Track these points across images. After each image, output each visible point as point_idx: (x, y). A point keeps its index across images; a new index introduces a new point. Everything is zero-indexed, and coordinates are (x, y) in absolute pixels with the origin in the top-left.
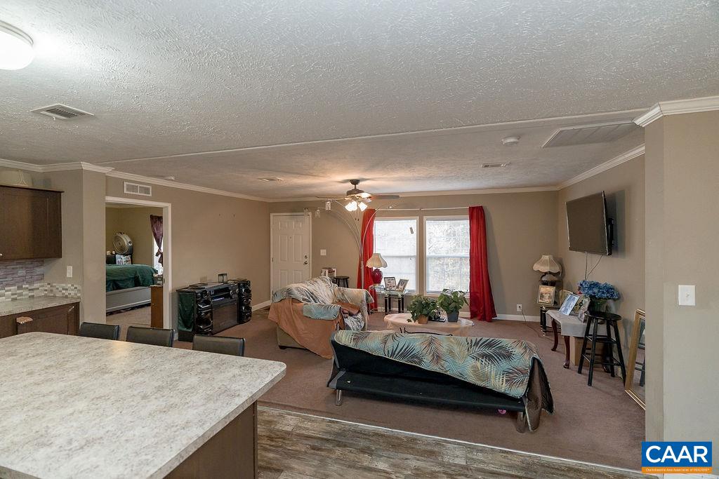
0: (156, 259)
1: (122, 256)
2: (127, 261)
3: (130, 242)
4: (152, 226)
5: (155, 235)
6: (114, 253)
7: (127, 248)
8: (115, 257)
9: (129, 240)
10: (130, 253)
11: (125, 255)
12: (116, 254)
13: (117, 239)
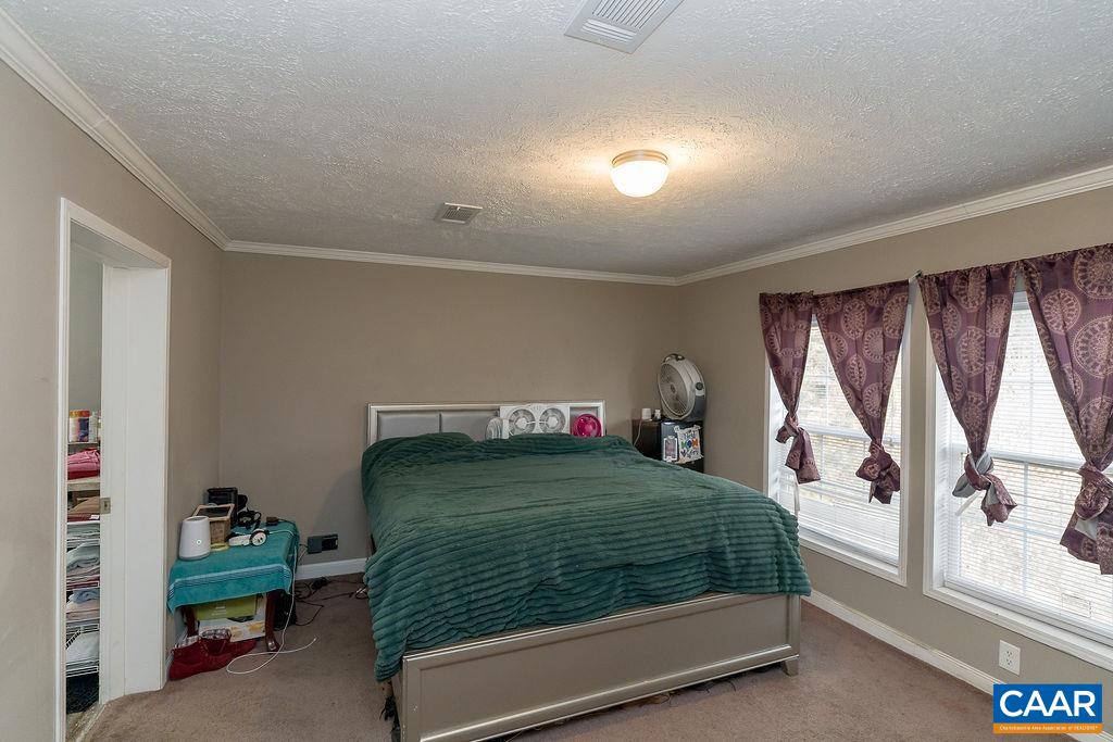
0: (778, 453)
1: (677, 429)
2: (690, 444)
3: (699, 387)
4: (766, 331)
5: (775, 363)
6: (658, 414)
7: (691, 404)
8: (659, 428)
9: (696, 379)
10: (697, 418)
11: (685, 424)
12: (664, 418)
13: (667, 373)
